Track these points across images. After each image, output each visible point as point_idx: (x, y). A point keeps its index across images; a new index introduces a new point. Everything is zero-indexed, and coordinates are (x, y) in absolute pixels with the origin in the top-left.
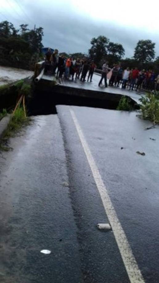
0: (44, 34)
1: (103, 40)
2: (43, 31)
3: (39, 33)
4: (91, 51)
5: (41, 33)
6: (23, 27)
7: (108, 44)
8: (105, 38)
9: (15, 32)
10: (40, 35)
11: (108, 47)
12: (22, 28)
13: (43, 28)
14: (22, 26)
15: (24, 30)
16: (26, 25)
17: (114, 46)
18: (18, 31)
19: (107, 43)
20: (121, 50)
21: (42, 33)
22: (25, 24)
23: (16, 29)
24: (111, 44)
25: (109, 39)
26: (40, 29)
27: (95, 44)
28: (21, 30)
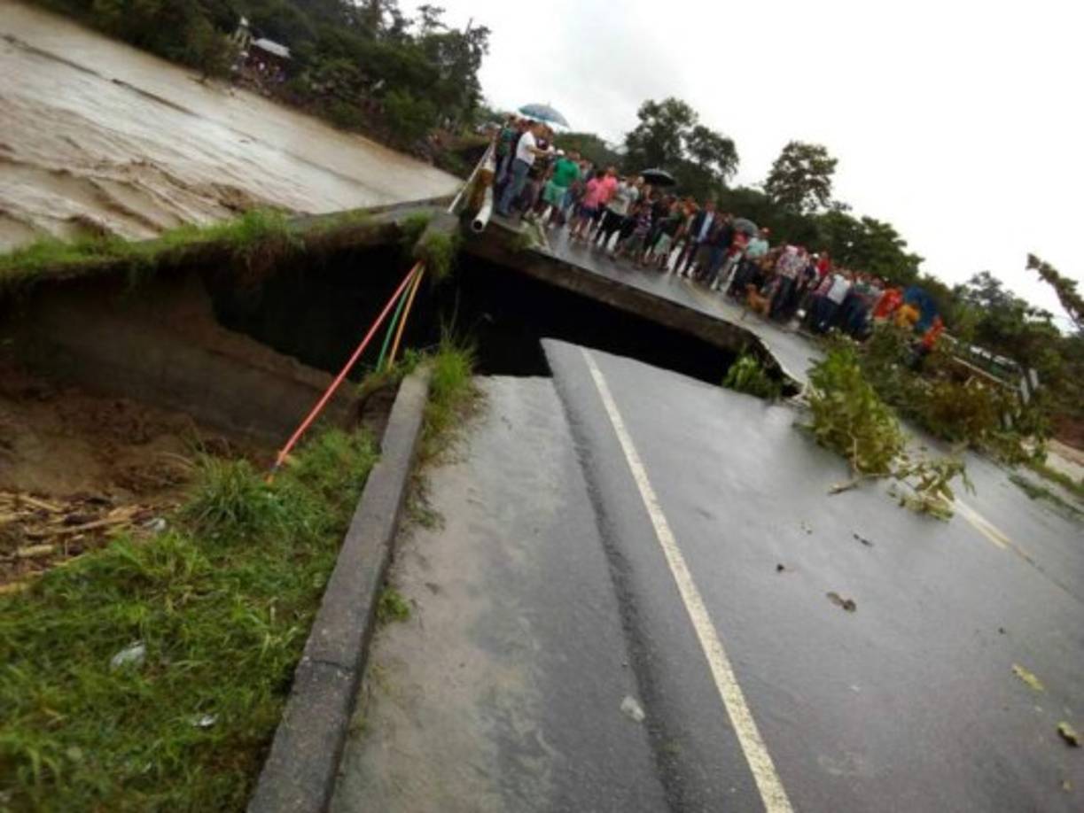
0: (490, 49)
1: (679, 112)
2: (490, 39)
3: (475, 46)
4: (632, 140)
5: (480, 46)
6: (429, 15)
7: (690, 130)
8: (685, 108)
9: (400, 23)
10: (477, 52)
11: (689, 138)
12: (425, 17)
13: (490, 29)
14: (424, 9)
15: (430, 22)
16: (439, 11)
17: (710, 141)
18: (412, 22)
19: (689, 125)
20: (729, 159)
21: (485, 46)
22: (435, 6)
23: (405, 16)
24: (702, 132)
25: (697, 115)
26: (481, 32)
27: (651, 120)
28: (421, 22)
